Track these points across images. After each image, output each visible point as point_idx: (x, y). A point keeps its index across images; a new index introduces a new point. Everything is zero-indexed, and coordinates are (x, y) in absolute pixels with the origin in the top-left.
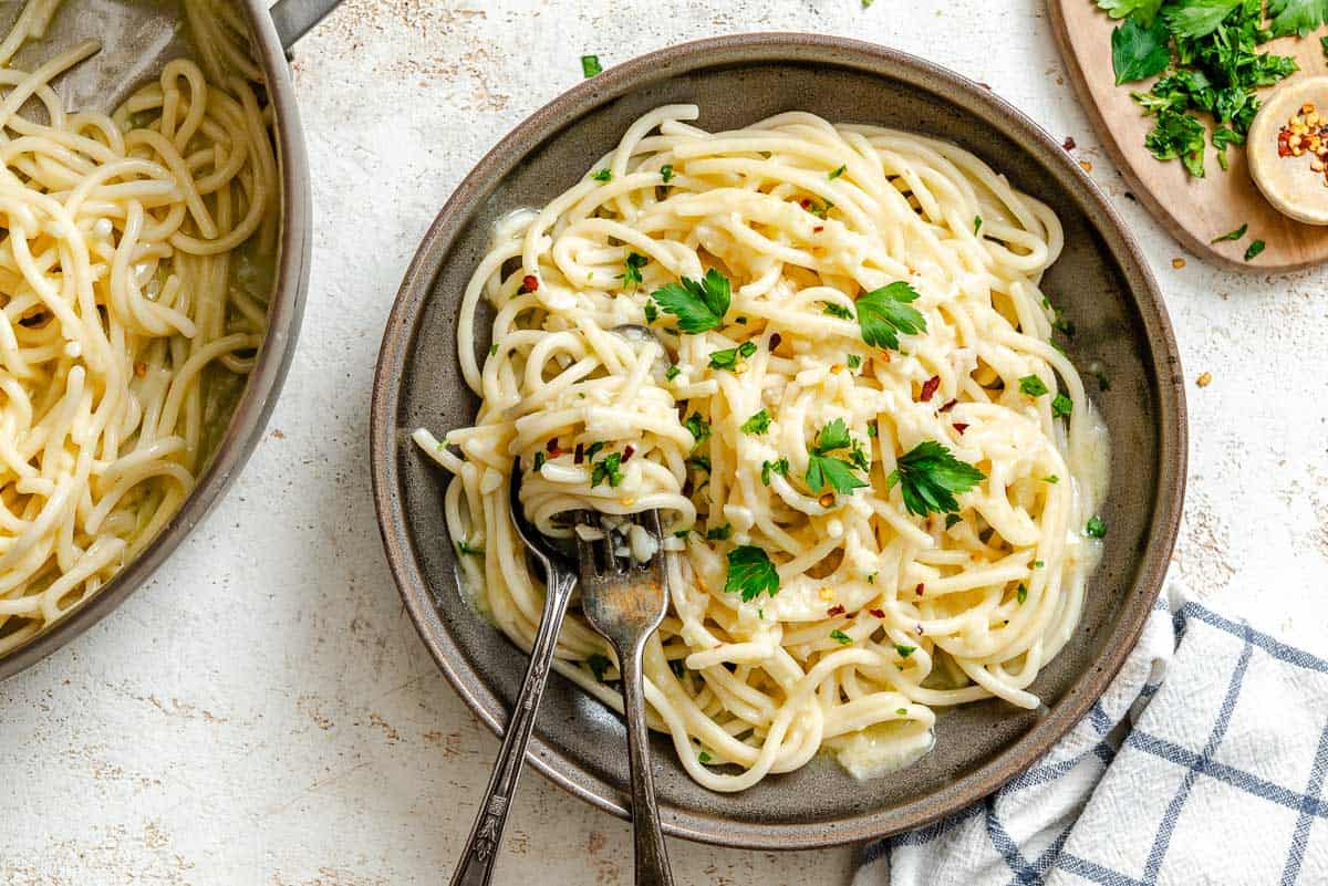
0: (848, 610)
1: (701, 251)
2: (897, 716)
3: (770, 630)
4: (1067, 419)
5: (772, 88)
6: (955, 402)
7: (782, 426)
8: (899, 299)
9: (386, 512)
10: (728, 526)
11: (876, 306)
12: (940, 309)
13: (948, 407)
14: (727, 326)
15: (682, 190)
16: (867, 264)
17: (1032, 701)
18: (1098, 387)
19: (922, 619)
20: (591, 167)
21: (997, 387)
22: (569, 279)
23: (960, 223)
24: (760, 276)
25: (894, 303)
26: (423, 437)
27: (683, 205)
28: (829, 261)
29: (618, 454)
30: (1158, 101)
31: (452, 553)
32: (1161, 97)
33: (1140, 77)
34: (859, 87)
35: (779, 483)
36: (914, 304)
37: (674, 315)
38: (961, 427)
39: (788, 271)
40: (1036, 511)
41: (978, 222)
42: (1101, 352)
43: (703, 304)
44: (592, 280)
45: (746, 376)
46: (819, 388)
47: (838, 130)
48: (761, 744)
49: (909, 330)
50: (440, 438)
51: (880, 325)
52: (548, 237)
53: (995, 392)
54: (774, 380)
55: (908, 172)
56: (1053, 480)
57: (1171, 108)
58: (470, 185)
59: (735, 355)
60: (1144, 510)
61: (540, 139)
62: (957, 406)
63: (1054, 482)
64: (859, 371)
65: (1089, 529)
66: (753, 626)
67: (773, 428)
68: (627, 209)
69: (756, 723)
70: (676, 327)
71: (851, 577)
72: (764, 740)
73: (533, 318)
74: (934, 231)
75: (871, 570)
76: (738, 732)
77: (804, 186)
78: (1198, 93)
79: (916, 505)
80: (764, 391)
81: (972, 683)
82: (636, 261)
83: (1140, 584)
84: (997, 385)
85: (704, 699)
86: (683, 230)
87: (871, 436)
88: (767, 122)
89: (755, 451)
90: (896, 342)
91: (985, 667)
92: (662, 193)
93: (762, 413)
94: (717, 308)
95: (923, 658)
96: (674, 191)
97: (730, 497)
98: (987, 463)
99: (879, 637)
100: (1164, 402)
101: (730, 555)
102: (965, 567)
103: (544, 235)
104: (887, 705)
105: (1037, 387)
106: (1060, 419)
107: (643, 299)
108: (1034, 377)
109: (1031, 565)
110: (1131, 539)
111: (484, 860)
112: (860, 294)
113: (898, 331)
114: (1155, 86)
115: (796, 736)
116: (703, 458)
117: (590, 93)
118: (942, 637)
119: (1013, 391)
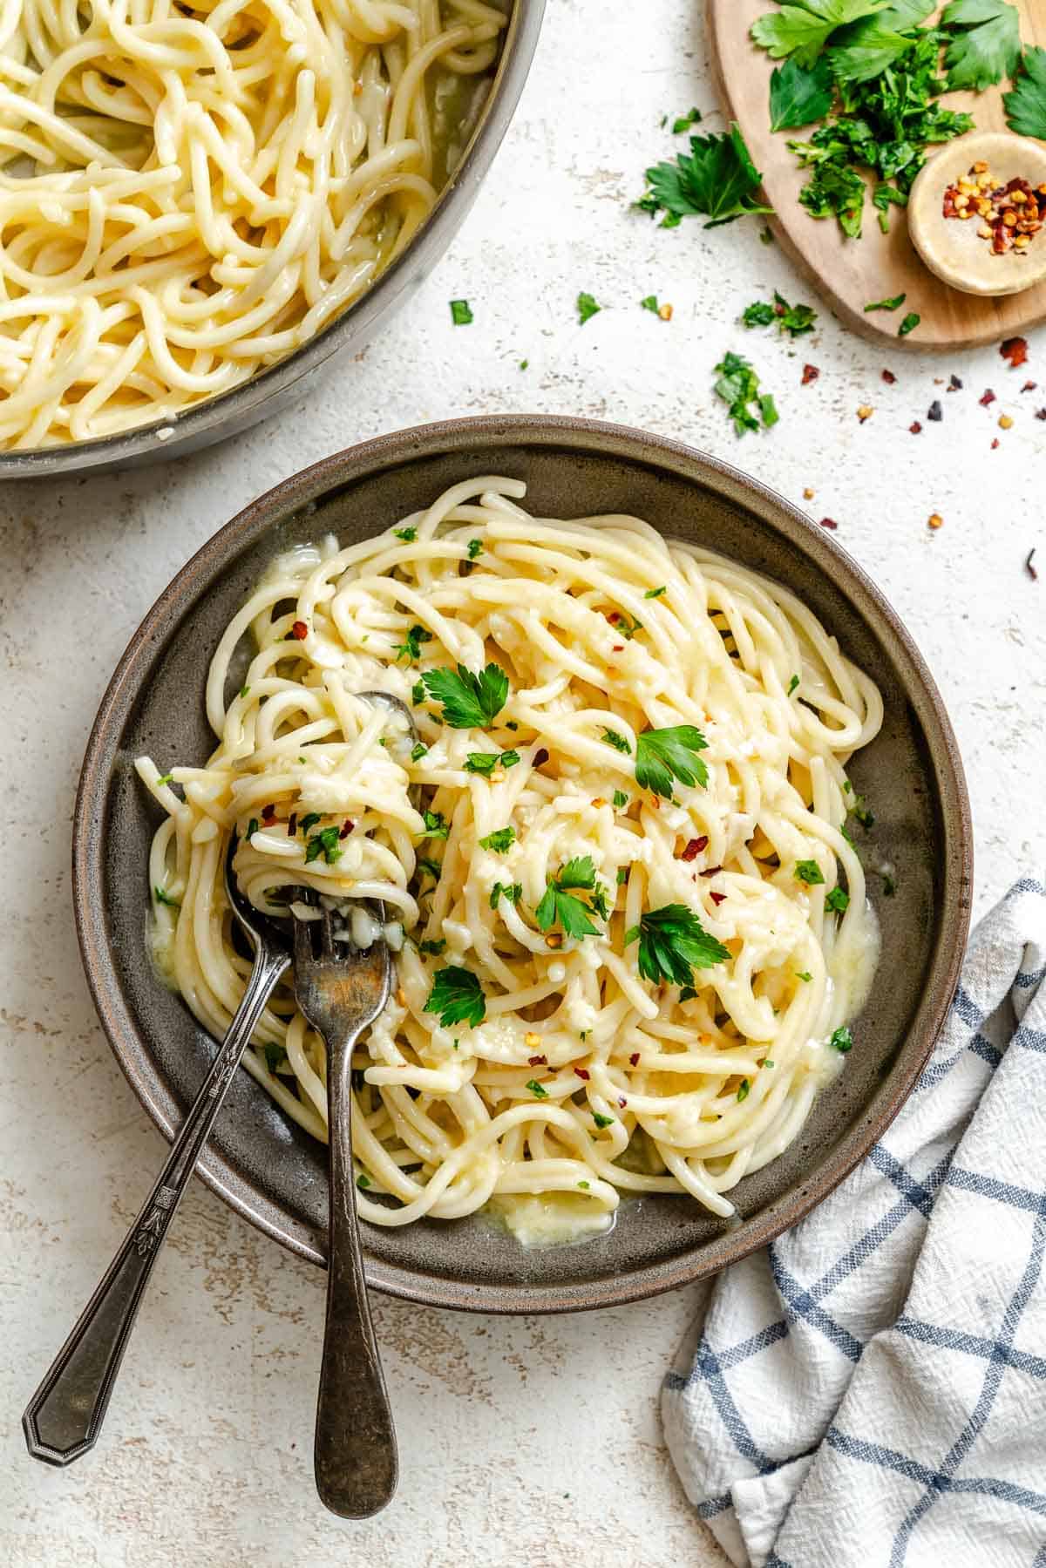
0: (551, 1063)
1: (490, 642)
2: (579, 1189)
3: (464, 1063)
4: (841, 916)
5: (611, 484)
6: (719, 869)
7: (525, 849)
8: (686, 745)
9: (84, 837)
10: (443, 942)
11: (658, 746)
12: (729, 765)
13: (710, 873)
14: (496, 728)
15: (487, 571)
16: (662, 698)
17: (726, 1208)
18: (881, 889)
19: (631, 1092)
20: (397, 521)
21: (772, 863)
22: (343, 636)
23: (775, 679)
24: (544, 683)
25: (678, 747)
26: (146, 766)
27: (482, 587)
28: (621, 685)
29: (336, 829)
30: (815, 151)
31: (148, 897)
32: (819, 147)
33: (798, 124)
34: (703, 505)
35: (507, 908)
36: (701, 754)
37: (442, 703)
38: (718, 898)
39: (575, 684)
40: (781, 1006)
41: (795, 682)
42: (894, 854)
43: (475, 698)
44: (367, 642)
45: (500, 787)
46: (575, 818)
47: (669, 547)
48: (425, 1182)
49: (686, 779)
50: (163, 769)
51: (658, 768)
52: (331, 586)
53: (770, 868)
54: (529, 797)
55: (732, 611)
56: (807, 978)
57: (830, 160)
58: (259, 510)
59: (494, 761)
60: (895, 1035)
61: (347, 478)
62: (721, 874)
63: (807, 980)
64: (623, 810)
65: (834, 1039)
66: (446, 1055)
67: (515, 848)
68: (423, 576)
69: (427, 1158)
70: (441, 716)
71: (563, 1028)
72: (430, 1178)
73: (294, 668)
74: (745, 682)
75: (585, 1025)
76: (405, 1163)
77: (617, 600)
78: (859, 144)
79: (650, 970)
80: (516, 808)
81: (667, 1173)
82: (419, 634)
83: (871, 1113)
84: (774, 860)
85: (376, 1120)
86: (475, 615)
87: (619, 883)
88: (596, 520)
89: (490, 870)
90: (671, 790)
91: (686, 1160)
92: (466, 568)
93: (507, 830)
94: (491, 707)
95: (621, 1134)
96: (478, 569)
97: (454, 911)
98: (738, 943)
99: (579, 1099)
100: (945, 926)
101: (437, 974)
102: (690, 1047)
103: (328, 583)
104: (569, 1174)
105: (814, 874)
106: (833, 913)
107: (415, 677)
108: (812, 863)
109: (760, 1063)
110: (875, 1061)
111: (144, 1255)
112: (647, 728)
113: (675, 778)
114: (815, 135)
115: (465, 1184)
116: (436, 863)
117: (411, 443)
118: (647, 1116)
119: (787, 873)
